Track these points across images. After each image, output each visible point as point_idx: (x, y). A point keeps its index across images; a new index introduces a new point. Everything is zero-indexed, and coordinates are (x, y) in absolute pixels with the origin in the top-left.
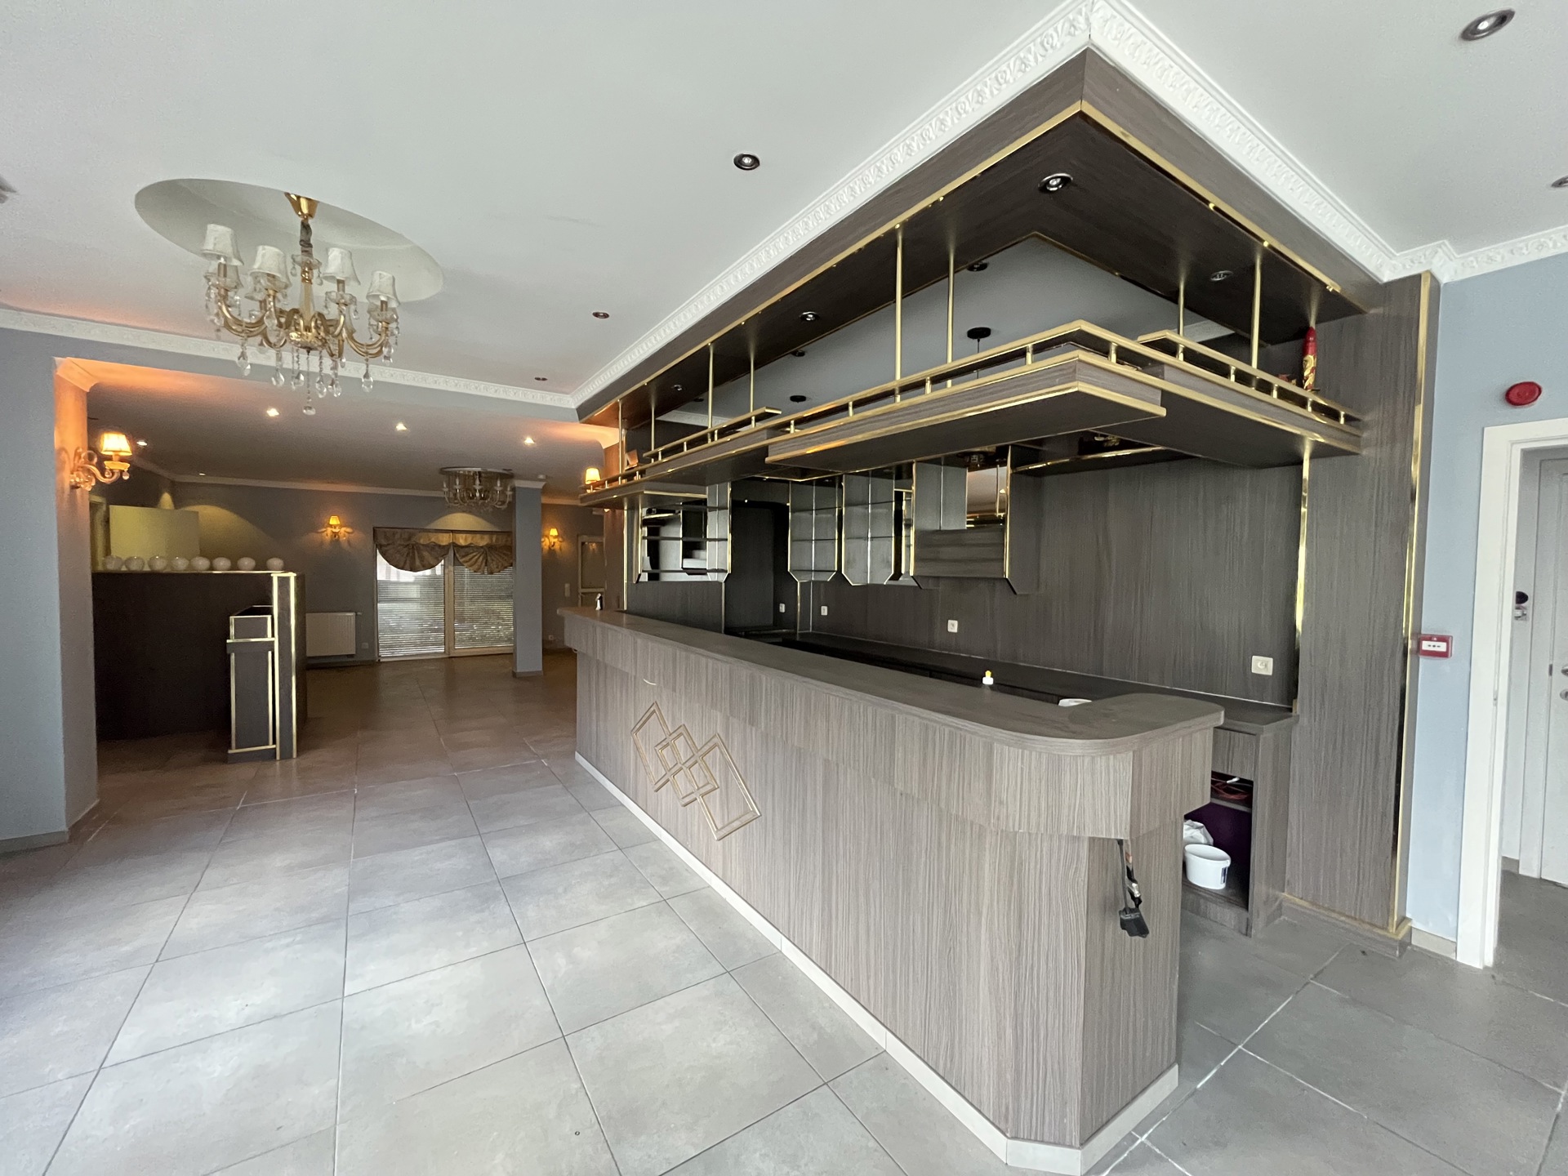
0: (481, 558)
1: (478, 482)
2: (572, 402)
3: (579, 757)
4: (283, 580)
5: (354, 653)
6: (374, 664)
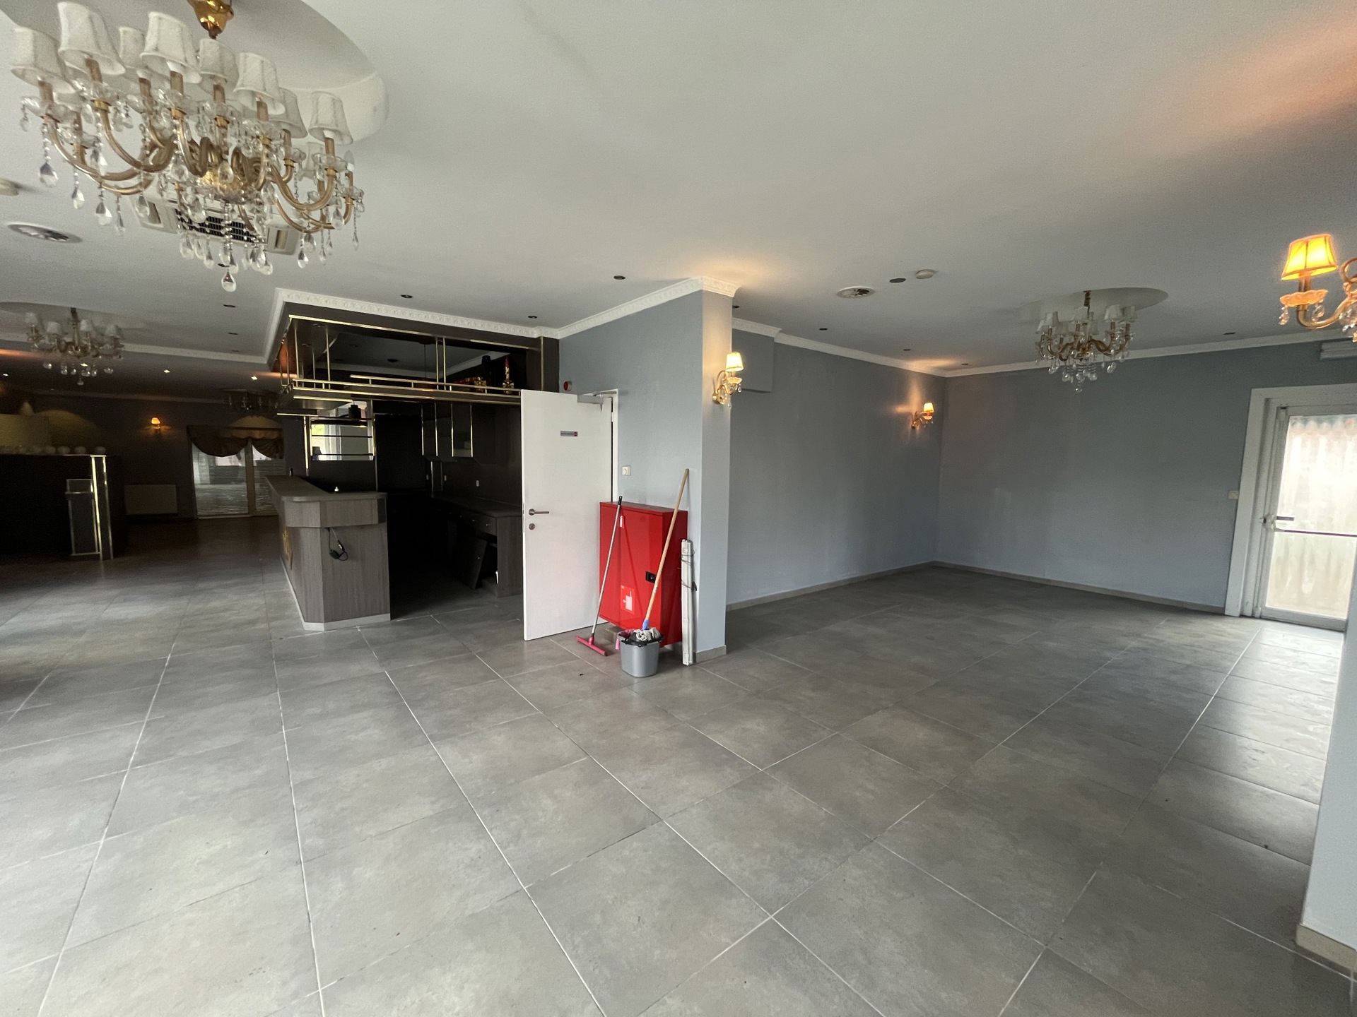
2: (262, 359)
4: (97, 457)
5: (176, 513)
6: (193, 520)
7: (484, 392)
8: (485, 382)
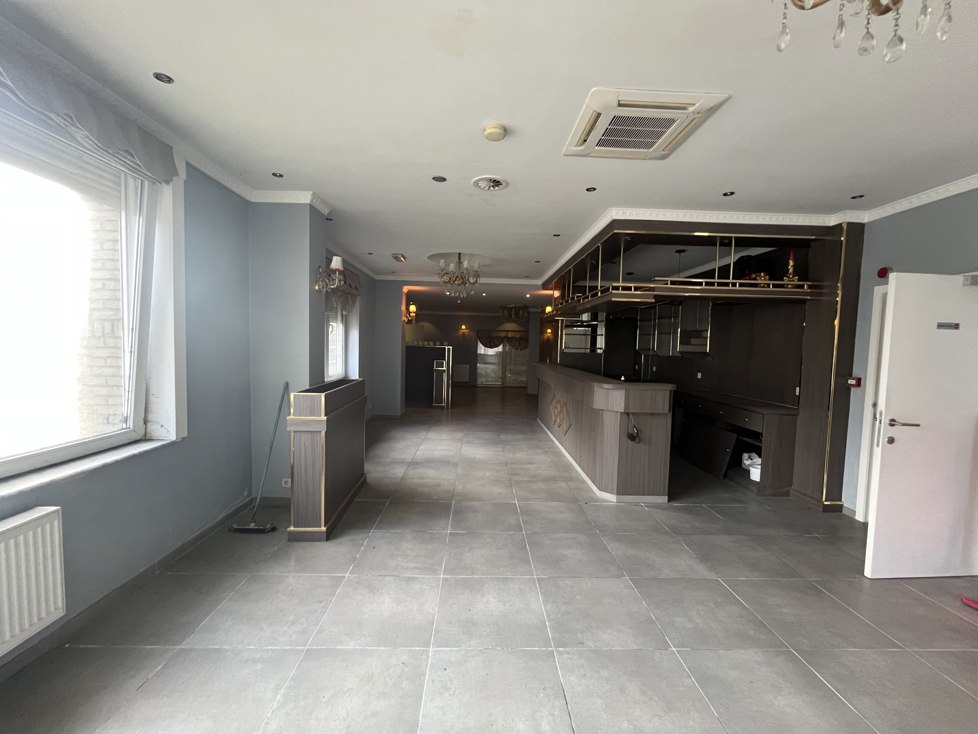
0: (517, 344)
1: (513, 311)
2: (540, 282)
3: (538, 420)
4: (449, 348)
5: (468, 381)
6: (475, 387)
7: (769, 287)
8: (768, 277)
